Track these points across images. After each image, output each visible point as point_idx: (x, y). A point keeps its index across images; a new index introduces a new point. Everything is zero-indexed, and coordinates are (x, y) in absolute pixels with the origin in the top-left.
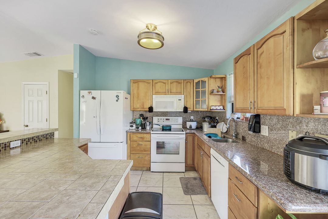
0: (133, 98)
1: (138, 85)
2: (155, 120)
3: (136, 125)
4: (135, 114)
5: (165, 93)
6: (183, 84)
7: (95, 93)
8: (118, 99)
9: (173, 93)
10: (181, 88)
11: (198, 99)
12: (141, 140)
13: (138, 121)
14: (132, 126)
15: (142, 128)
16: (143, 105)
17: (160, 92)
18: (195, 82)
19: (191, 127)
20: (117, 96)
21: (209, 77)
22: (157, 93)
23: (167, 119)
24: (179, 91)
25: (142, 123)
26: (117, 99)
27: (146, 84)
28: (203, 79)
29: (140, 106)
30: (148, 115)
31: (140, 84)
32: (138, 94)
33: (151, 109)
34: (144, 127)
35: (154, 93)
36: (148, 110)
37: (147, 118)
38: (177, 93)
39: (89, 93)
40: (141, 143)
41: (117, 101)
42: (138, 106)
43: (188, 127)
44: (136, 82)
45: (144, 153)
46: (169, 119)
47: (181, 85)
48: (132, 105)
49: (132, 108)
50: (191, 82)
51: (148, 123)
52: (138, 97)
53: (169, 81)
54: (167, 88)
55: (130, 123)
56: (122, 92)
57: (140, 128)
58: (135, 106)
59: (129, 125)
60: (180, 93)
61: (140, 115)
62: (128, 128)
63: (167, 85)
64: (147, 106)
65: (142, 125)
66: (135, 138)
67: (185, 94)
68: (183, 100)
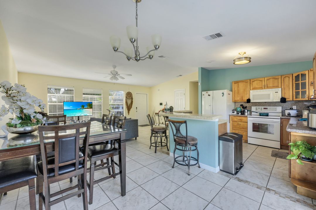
0: (235, 93)
1: (238, 84)
2: (253, 109)
3: (237, 112)
4: (236, 105)
5: (261, 88)
6: (280, 80)
7: (210, 92)
8: (224, 95)
9: (270, 87)
10: (278, 83)
11: (298, 91)
12: (240, 121)
13: (239, 109)
14: (233, 112)
15: (241, 114)
16: (242, 98)
17: (257, 88)
18: (294, 76)
19: (289, 114)
20: (223, 93)
21: (309, 70)
22: (254, 89)
23: (264, 108)
24: (276, 85)
25: (241, 111)
26: (222, 95)
27: (244, 83)
28: (302, 73)
29: (240, 99)
30: (247, 105)
31: (240, 83)
32: (238, 91)
33: (249, 101)
34: (243, 113)
35: (251, 89)
36: (246, 101)
37: (246, 107)
38: (273, 87)
39: (207, 93)
40: (240, 123)
41: (223, 96)
42: (238, 98)
43: (287, 115)
44: (237, 82)
45: (243, 130)
46: (267, 108)
47: (278, 80)
48: (234, 98)
49: (234, 100)
50: (289, 76)
51: (246, 111)
52: (238, 93)
53: (266, 79)
54: (263, 84)
55: (233, 110)
56: (226, 90)
57: (240, 114)
58: (236, 99)
59: (232, 111)
60: (277, 87)
61: (241, 105)
62: (231, 113)
63: (263, 82)
64: (246, 99)
65: (241, 112)
66: (235, 120)
67: (283, 87)
68: (280, 92)
